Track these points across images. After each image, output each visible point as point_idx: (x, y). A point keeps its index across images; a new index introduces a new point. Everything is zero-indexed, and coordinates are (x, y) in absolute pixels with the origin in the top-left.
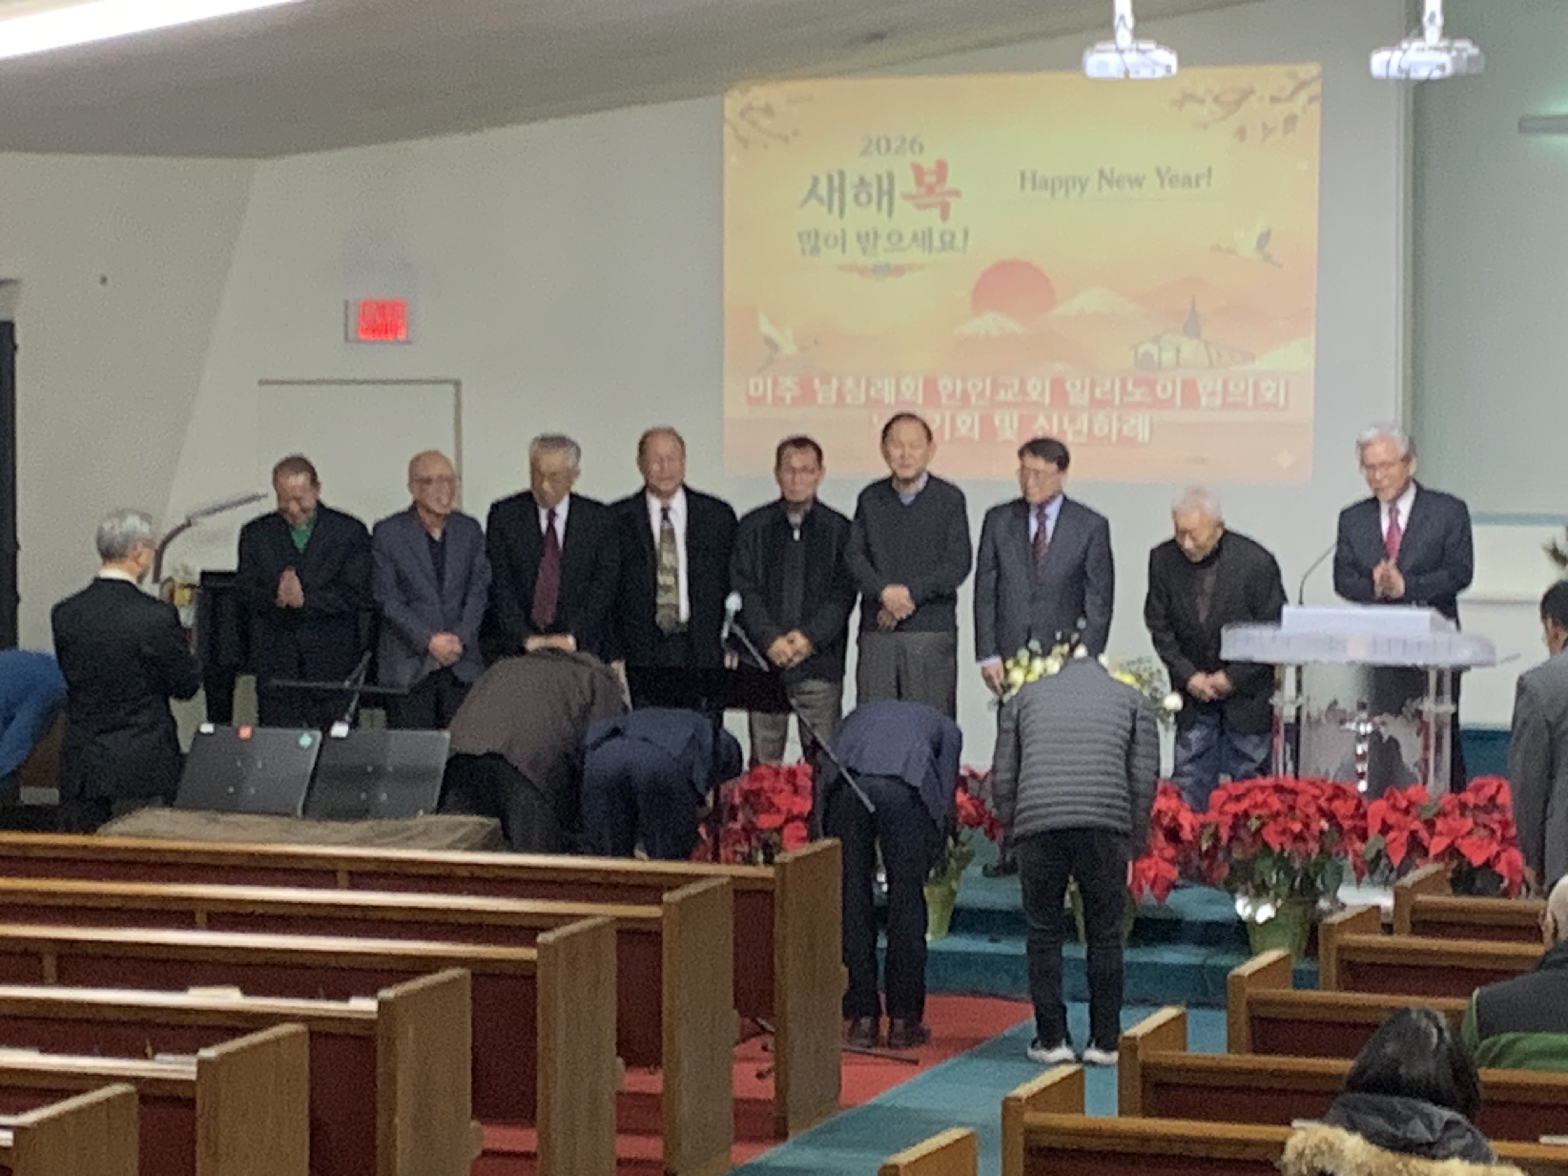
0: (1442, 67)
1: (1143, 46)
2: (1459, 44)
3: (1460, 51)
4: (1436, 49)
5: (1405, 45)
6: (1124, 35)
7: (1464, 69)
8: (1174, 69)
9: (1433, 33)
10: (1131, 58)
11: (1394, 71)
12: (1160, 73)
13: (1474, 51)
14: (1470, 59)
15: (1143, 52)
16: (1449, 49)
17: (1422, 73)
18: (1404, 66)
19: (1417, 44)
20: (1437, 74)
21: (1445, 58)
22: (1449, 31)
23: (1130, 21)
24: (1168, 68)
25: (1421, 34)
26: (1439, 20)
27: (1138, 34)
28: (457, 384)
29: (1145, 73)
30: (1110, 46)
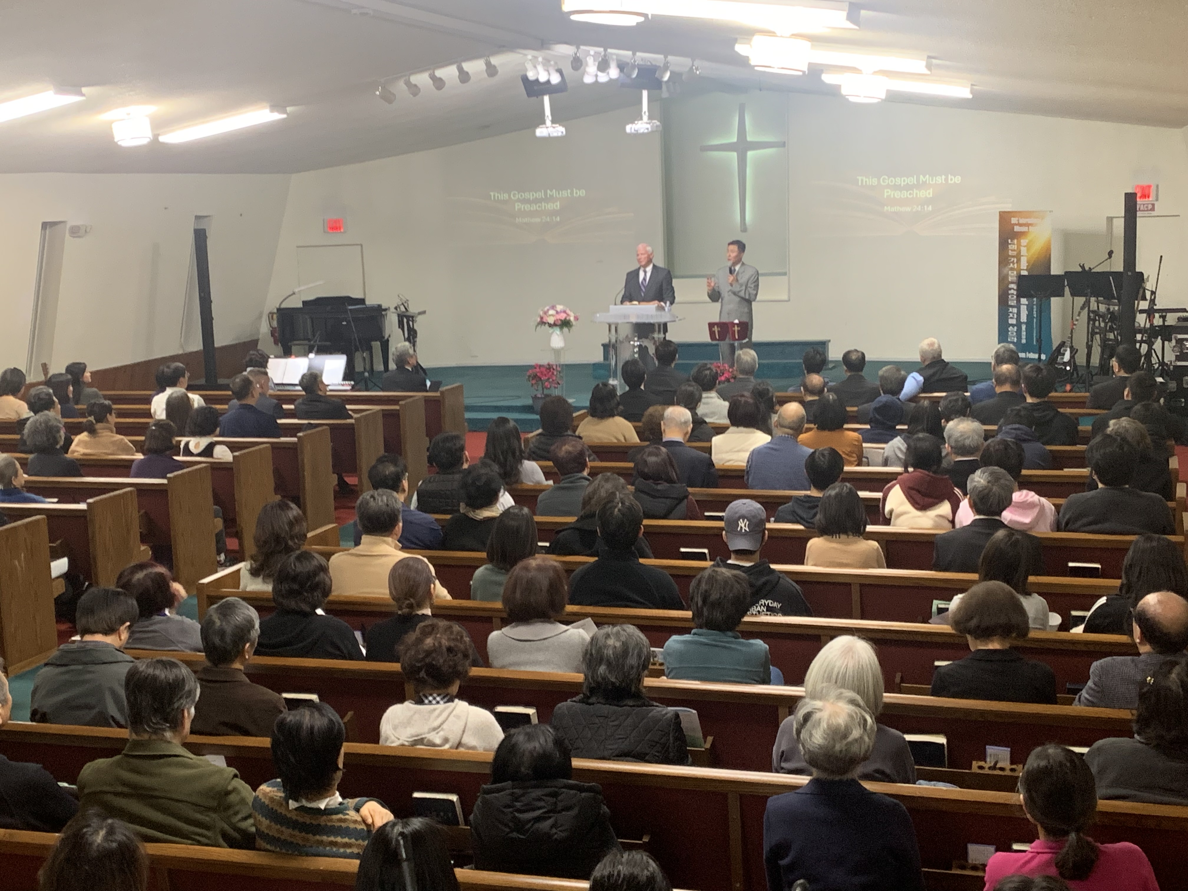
0: (648, 129)
1: (554, 125)
2: (654, 121)
3: (653, 123)
4: (647, 123)
5: (636, 122)
6: (548, 122)
7: (655, 129)
8: (564, 133)
9: (645, 118)
10: (551, 130)
11: (633, 131)
12: (560, 134)
13: (658, 123)
14: (657, 126)
15: (554, 127)
16: (649, 123)
17: (641, 131)
18: (636, 129)
19: (640, 122)
20: (646, 131)
21: (648, 126)
22: (650, 118)
23: (550, 118)
24: (562, 132)
25: (641, 119)
26: (647, 114)
27: (553, 122)
28: (361, 245)
29: (555, 134)
30: (544, 126)
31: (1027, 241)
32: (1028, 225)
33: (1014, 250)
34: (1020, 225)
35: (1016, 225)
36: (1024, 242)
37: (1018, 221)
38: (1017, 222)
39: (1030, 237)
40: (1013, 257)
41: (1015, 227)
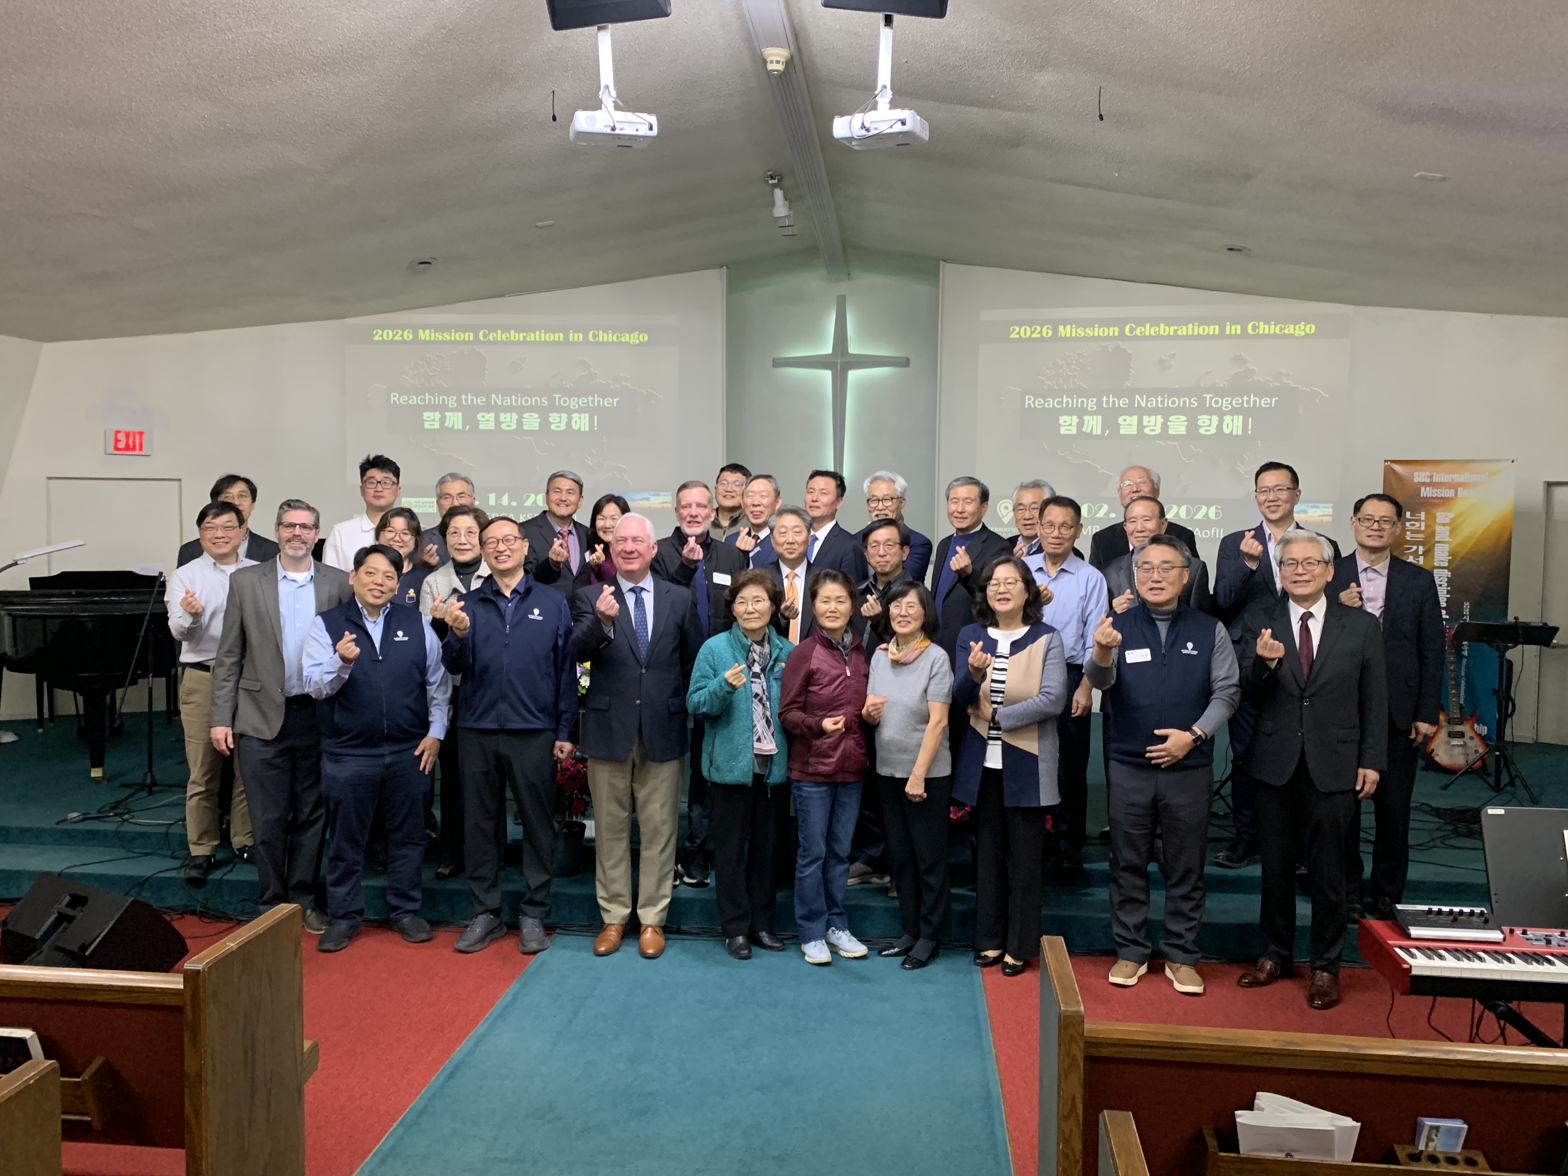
28: (179, 481)
31: (1451, 515)
32: (1455, 486)
33: (1418, 532)
34: (1432, 484)
35: (1424, 484)
36: (1442, 516)
37: (1431, 477)
38: (1428, 481)
39: (1458, 507)
40: (1417, 543)
41: (1423, 489)
